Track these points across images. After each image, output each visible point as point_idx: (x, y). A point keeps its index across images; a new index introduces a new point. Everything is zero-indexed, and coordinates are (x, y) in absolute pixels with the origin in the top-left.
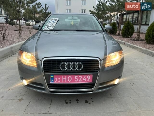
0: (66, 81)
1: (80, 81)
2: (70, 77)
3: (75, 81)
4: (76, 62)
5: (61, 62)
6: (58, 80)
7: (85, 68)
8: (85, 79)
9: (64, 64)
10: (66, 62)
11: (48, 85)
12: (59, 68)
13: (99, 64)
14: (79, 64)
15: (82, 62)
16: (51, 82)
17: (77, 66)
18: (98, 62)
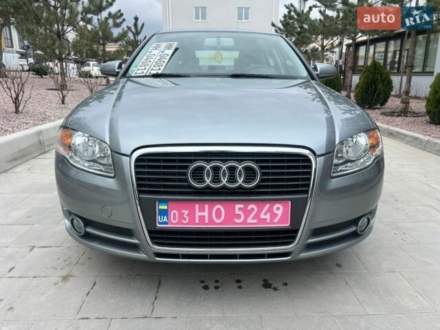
0: (207, 221)
1: (249, 220)
2: (219, 209)
3: (236, 220)
4: (237, 160)
5: (191, 161)
6: (181, 216)
7: (268, 180)
8: (265, 214)
9: (202, 168)
10: (208, 161)
11: (150, 232)
12: (186, 181)
13: (310, 167)
14: (247, 169)
15: (257, 161)
16: (160, 223)
17: (240, 175)
18: (309, 161)
